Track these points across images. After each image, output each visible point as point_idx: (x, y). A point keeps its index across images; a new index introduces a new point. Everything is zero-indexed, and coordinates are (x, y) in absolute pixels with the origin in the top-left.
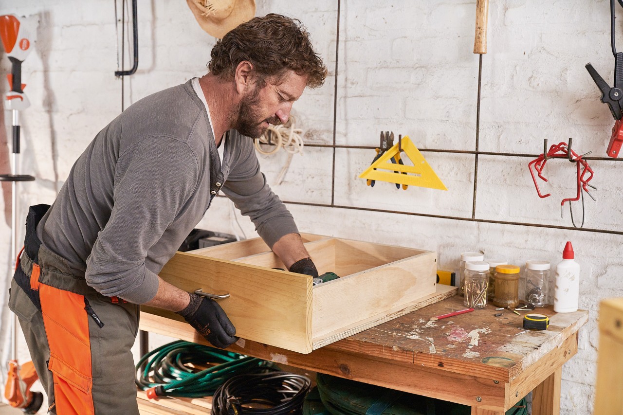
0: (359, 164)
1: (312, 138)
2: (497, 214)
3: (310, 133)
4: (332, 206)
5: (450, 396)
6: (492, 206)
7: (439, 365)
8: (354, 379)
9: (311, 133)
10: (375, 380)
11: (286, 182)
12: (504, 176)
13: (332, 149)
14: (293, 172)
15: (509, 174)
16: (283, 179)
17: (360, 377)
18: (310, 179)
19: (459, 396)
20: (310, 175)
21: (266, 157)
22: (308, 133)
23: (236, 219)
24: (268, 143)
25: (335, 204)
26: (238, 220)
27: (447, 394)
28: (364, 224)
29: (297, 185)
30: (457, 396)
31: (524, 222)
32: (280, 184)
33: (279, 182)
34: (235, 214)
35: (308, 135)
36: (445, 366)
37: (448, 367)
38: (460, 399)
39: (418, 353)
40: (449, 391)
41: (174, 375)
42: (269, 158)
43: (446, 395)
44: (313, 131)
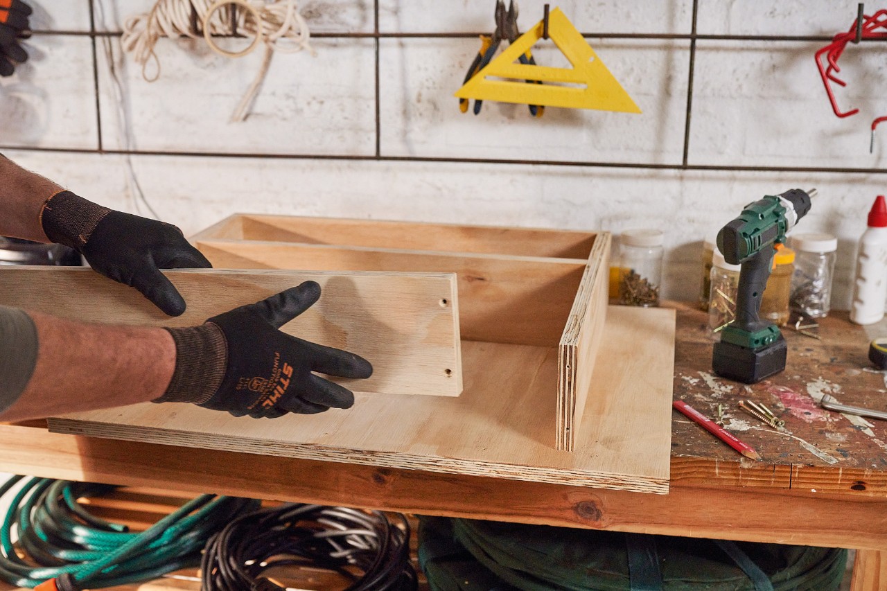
0: (426, 69)
1: (319, 20)
2: (720, 153)
3: (312, 9)
4: (378, 157)
5: (840, 537)
6: (711, 139)
7: (852, 488)
8: (610, 529)
9: (316, 10)
10: (663, 524)
11: (257, 114)
12: (737, 80)
13: (372, 41)
14: (273, 94)
15: (747, 75)
16: (251, 108)
17: (627, 522)
18: (315, 106)
19: (862, 535)
20: (314, 98)
21: (208, 66)
22: (308, 9)
23: (142, 196)
24: (230, 33)
25: (383, 154)
26: (147, 198)
27: (836, 534)
28: (439, 189)
29: (284, 119)
30: (858, 535)
31: (772, 165)
32: (246, 118)
33: (243, 115)
34: (139, 188)
35: (308, 15)
36: (868, 489)
37: (876, 489)
38: (863, 539)
39: (805, 468)
40: (838, 529)
41: (78, 540)
42: (215, 67)
43: (831, 536)
44: (320, 6)
